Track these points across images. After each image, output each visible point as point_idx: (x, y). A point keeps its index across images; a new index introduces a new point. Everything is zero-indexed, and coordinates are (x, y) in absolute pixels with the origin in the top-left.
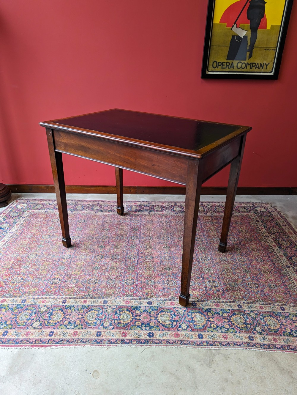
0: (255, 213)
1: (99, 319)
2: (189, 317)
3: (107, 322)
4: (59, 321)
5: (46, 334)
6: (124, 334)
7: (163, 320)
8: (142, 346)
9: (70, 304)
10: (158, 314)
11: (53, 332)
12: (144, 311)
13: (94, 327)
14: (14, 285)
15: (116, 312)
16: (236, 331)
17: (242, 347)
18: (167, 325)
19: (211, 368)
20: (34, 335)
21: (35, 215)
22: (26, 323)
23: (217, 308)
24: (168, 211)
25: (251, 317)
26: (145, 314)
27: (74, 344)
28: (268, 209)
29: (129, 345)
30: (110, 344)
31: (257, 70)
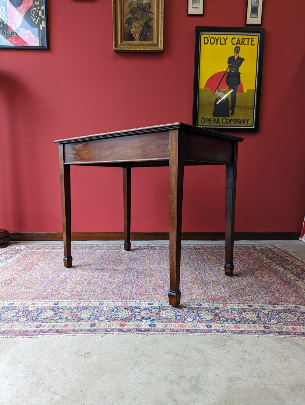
0: (255, 249)
1: (93, 315)
2: (195, 313)
3: (103, 317)
4: (49, 317)
5: (32, 326)
6: (122, 325)
7: (166, 315)
8: (142, 334)
9: (62, 305)
10: (160, 311)
11: (41, 325)
12: (144, 309)
13: (88, 321)
14: (3, 293)
15: (113, 310)
16: (248, 323)
17: (257, 334)
18: (170, 318)
19: (223, 350)
20: (18, 327)
21: (33, 252)
22: (11, 319)
23: (225, 307)
25: (264, 313)
26: (146, 311)
27: (64, 333)
28: (268, 247)
29: (128, 333)
30: (105, 333)
31: (240, 124)
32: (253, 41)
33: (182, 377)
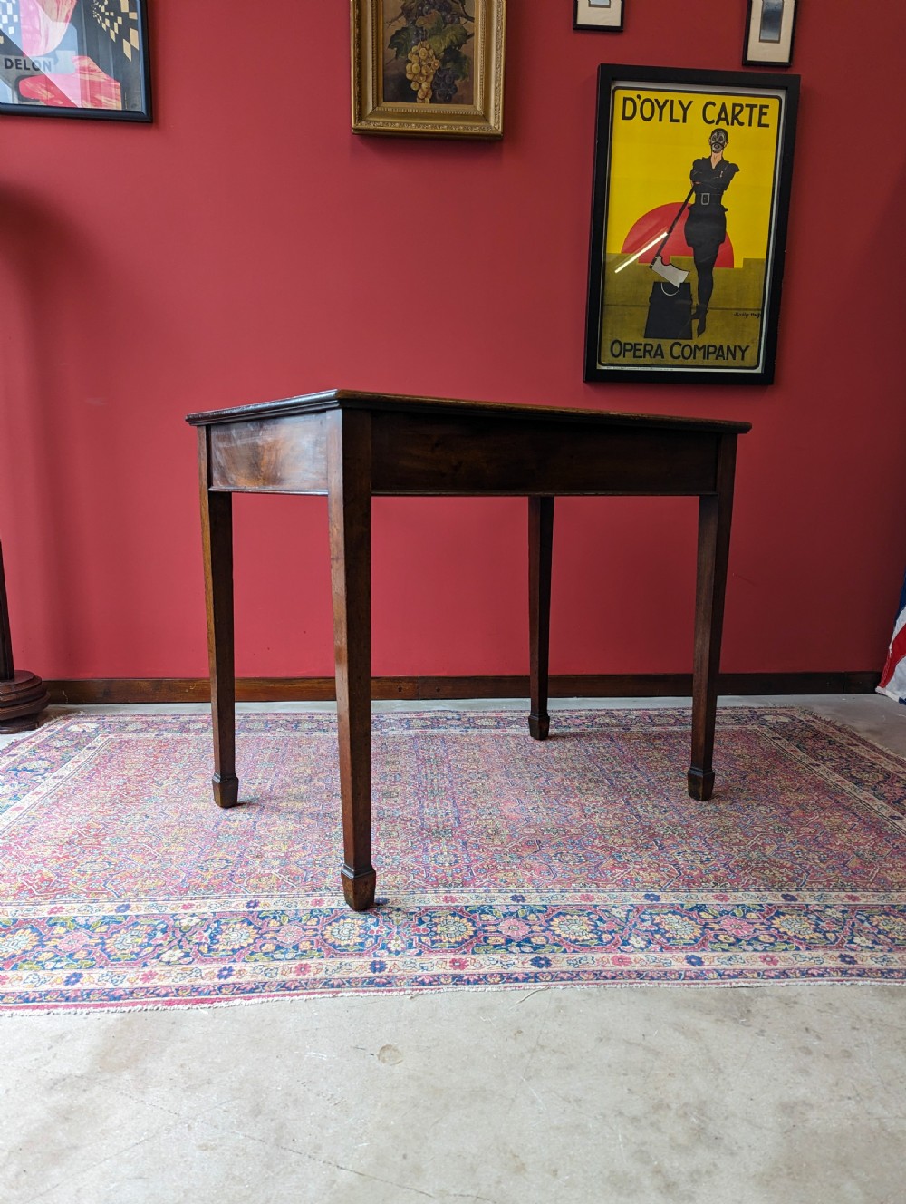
0: (762, 725)
1: (369, 936)
2: (648, 923)
3: (399, 942)
4: (245, 945)
5: (206, 974)
6: (457, 964)
7: (569, 931)
8: (520, 987)
9: (272, 909)
10: (551, 920)
11: (230, 969)
12: (504, 916)
13: (359, 954)
14: (87, 877)
15: (420, 919)
16: (797, 947)
17: (827, 978)
18: (583, 940)
19: (749, 1026)
20: (167, 978)
21: (126, 742)
22: (137, 954)
23: (724, 903)
25: (831, 918)
26: (512, 921)
27: (304, 991)
28: (797, 717)
29: (480, 987)
30: (418, 987)
31: (720, 362)
32: (765, 114)
33: (660, 1106)
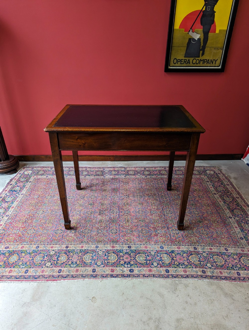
0: (205, 175)
1: (93, 260)
3: (100, 262)
4: (65, 262)
5: (56, 271)
6: (112, 270)
7: (140, 260)
8: (125, 279)
9: (71, 249)
10: (136, 255)
11: (61, 270)
12: (125, 254)
13: (90, 266)
14: (29, 235)
15: (105, 254)
16: (193, 267)
17: (197, 278)
18: (143, 263)
19: (175, 294)
20: (48, 272)
21: (39, 179)
22: (41, 264)
23: (179, 250)
24: (139, 174)
25: (204, 256)
26: (127, 256)
27: (77, 278)
28: (216, 171)
29: (116, 279)
30: (103, 278)
31: (208, 65)
33: (150, 318)
